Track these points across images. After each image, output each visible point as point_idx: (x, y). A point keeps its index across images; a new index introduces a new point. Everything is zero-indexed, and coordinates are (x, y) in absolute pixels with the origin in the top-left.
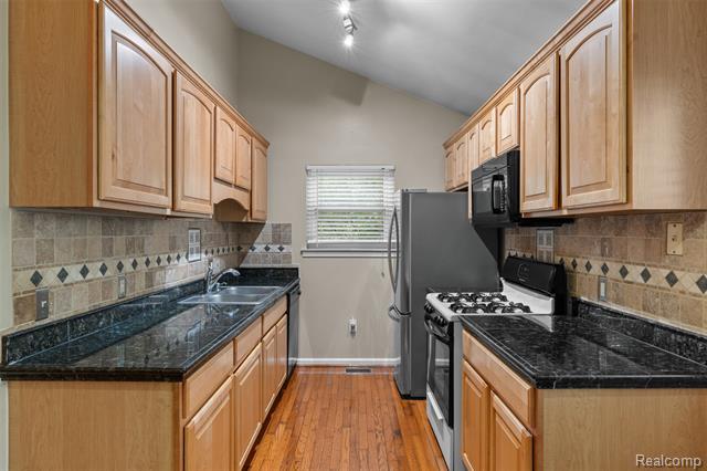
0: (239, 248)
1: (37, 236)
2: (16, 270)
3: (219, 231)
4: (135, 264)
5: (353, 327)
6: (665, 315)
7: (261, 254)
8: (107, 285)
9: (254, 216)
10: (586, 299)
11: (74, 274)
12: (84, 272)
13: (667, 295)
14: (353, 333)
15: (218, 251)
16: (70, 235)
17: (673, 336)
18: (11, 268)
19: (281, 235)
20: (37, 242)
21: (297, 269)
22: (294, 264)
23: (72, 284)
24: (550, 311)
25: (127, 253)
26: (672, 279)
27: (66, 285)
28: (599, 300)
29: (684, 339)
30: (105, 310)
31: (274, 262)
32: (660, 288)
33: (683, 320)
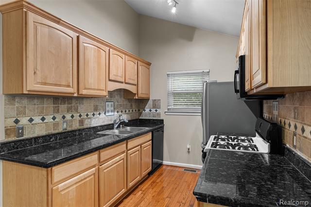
0: (139, 110)
1: (16, 105)
2: (6, 118)
3: (126, 102)
4: (72, 116)
5: (189, 149)
7: (148, 113)
8: (56, 125)
9: (139, 96)
11: (37, 120)
12: (43, 119)
14: (189, 152)
15: (126, 111)
16: (35, 105)
18: (4, 117)
19: (156, 104)
20: (17, 107)
21: (163, 120)
22: (161, 118)
23: (36, 124)
25: (68, 112)
27: (33, 124)
30: (54, 135)
31: (153, 117)
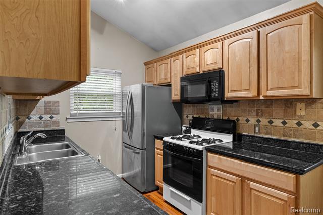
0: (17, 118)
5: (99, 161)
6: (295, 137)
7: (36, 121)
10: (246, 134)
13: (297, 130)
17: (302, 145)
19: (52, 108)
21: (64, 130)
22: (61, 127)
24: (231, 140)
26: (299, 124)
28: (255, 134)
29: (308, 146)
31: (46, 126)
32: (293, 127)
33: (305, 139)
